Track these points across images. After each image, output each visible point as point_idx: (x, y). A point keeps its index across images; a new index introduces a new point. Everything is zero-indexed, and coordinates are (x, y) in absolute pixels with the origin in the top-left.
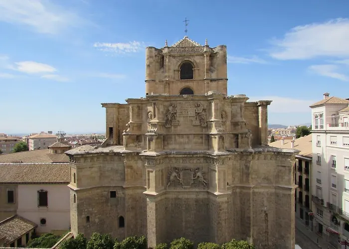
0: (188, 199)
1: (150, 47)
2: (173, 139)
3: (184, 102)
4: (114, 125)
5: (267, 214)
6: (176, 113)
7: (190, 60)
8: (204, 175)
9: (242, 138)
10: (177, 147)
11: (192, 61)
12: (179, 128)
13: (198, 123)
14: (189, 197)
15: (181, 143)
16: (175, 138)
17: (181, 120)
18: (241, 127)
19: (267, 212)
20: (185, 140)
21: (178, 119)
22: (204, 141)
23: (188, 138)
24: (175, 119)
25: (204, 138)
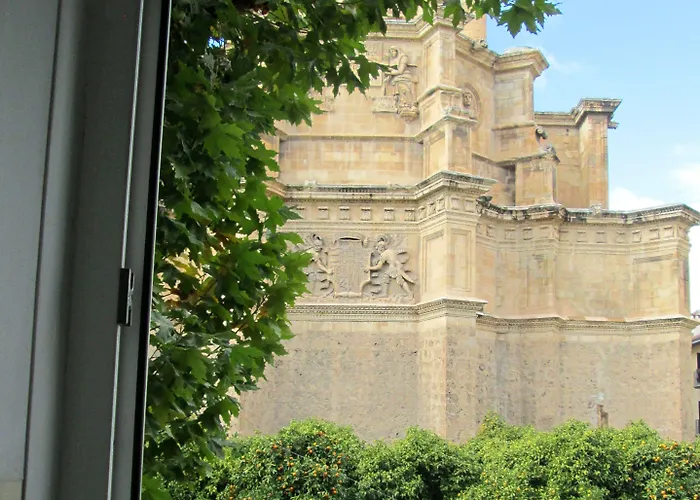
0: (350, 334)
2: (312, 154)
5: (604, 416)
8: (404, 258)
9: (527, 172)
13: (389, 105)
14: (354, 328)
15: (334, 165)
16: (318, 150)
18: (525, 142)
19: (605, 410)
20: (349, 155)
22: (406, 160)
23: (359, 149)
25: (407, 153)
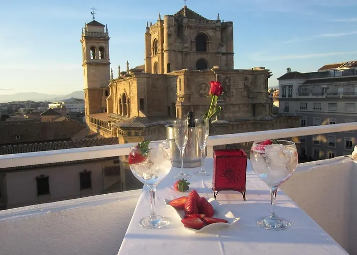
1: (168, 16)
2: (228, 109)
3: (236, 75)
4: (145, 96)
6: (230, 86)
7: (204, 32)
10: (231, 115)
11: (206, 33)
12: (232, 99)
13: (246, 94)
15: (233, 112)
16: (229, 107)
17: (234, 91)
21: (231, 90)
23: (239, 107)
24: (230, 91)
